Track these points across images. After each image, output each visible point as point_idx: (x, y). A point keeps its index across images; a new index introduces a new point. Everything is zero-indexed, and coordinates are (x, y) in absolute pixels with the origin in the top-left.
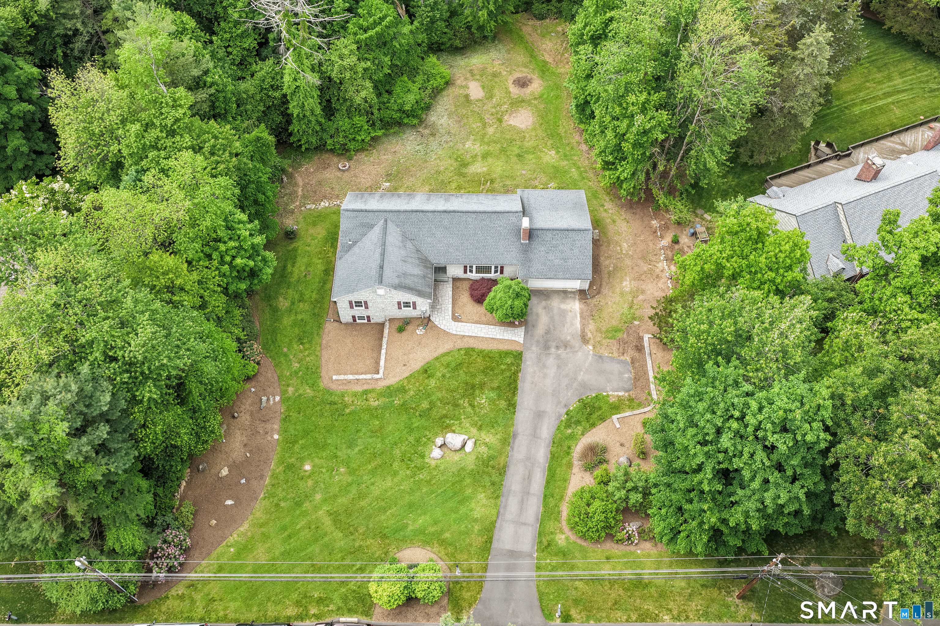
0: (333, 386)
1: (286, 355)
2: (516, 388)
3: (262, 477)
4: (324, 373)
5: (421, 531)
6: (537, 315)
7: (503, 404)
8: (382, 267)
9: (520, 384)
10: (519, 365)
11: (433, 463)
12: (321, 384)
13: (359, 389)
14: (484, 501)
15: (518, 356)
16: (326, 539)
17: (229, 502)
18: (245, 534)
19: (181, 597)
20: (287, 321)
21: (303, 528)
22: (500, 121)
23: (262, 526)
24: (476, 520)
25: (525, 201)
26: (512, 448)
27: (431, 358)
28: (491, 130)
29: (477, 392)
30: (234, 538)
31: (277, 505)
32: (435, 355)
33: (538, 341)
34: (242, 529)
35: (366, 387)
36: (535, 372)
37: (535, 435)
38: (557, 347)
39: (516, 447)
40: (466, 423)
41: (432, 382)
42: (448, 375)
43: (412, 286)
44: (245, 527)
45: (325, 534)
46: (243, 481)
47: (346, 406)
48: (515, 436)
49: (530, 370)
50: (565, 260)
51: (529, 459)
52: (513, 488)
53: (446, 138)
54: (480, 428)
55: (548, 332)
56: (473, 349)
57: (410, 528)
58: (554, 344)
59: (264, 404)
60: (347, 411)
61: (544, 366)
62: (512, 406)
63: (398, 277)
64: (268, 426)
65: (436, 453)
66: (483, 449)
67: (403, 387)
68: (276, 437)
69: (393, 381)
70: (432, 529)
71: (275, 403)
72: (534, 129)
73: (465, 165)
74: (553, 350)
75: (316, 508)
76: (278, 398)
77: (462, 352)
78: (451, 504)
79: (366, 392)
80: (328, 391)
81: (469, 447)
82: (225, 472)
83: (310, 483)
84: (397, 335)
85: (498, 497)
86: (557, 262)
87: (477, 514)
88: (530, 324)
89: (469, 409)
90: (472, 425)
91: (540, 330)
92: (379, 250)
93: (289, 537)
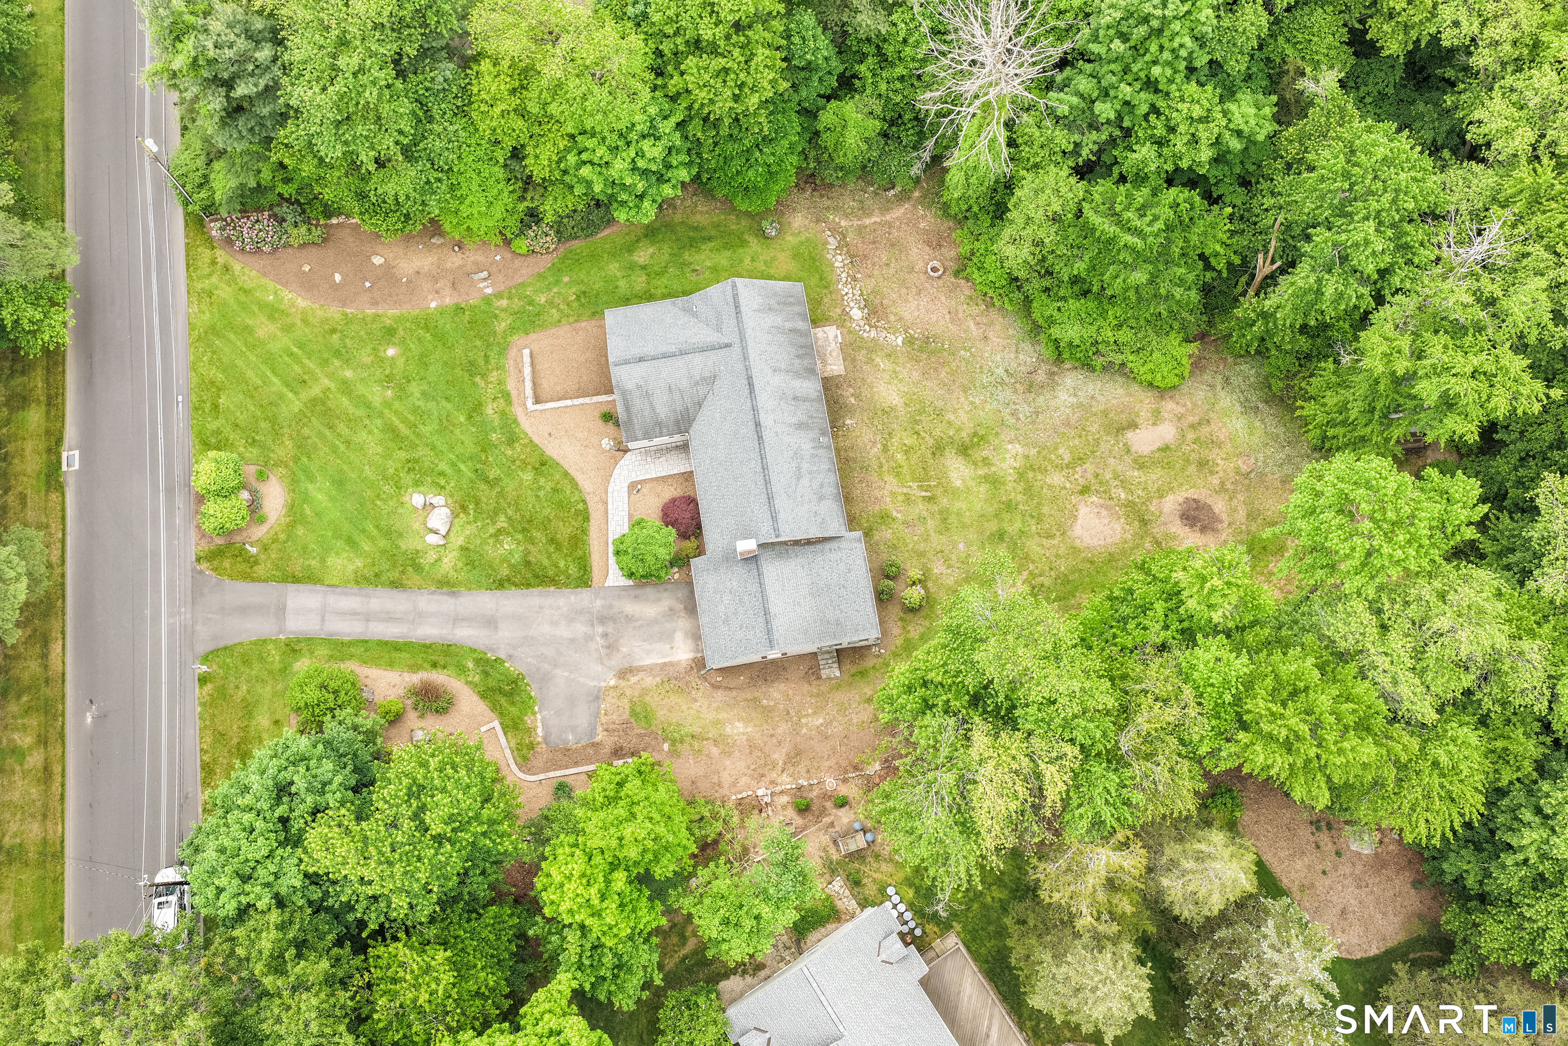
0: (513, 352)
1: (557, 282)
2: (529, 585)
3: (375, 303)
4: (533, 336)
5: (306, 498)
6: (658, 600)
7: (505, 572)
8: (641, 360)
9: (535, 591)
10: (567, 585)
11: (406, 499)
12: (515, 337)
13: (511, 386)
14: (351, 567)
15: (584, 580)
16: (290, 395)
17: (338, 278)
18: (293, 305)
19: (214, 262)
20: (614, 268)
21: (303, 366)
22: (1085, 490)
23: (305, 321)
24: (323, 560)
25: (833, 545)
26: (433, 593)
27: (566, 467)
28: (1056, 479)
29: (520, 537)
30: (287, 295)
31: (333, 331)
32: (572, 472)
33: (611, 607)
34: (300, 300)
35: (514, 393)
36: (558, 608)
37: (457, 620)
38: (605, 635)
39: (435, 597)
40: (470, 530)
41: (527, 476)
42: (541, 494)
43: (634, 410)
44: (301, 303)
45: (296, 393)
46: (368, 284)
47: (483, 376)
48: (453, 594)
49: (562, 602)
50: (726, 621)
51: (420, 616)
52: (373, 601)
53: (1025, 410)
54: (464, 549)
55: (629, 619)
56: (587, 519)
57: (310, 487)
58: (610, 630)
59: (476, 277)
60: (478, 379)
61: (571, 620)
62: (501, 584)
63: (639, 387)
64: (448, 291)
65: (418, 500)
66: (432, 556)
67: (518, 439)
68: (433, 305)
69: (525, 424)
70: (308, 511)
71: (481, 289)
72: (1075, 550)
73: (964, 450)
74: (600, 629)
75: (330, 376)
76: (489, 291)
77: (581, 506)
78: (346, 527)
79: (507, 396)
80: (504, 349)
81: (432, 539)
82: (377, 260)
83: (367, 360)
84: (597, 414)
85: (357, 582)
86: (722, 608)
87: (330, 561)
88: (638, 592)
89: (492, 530)
90: (468, 537)
91: (630, 607)
92: (673, 349)
93: (291, 354)
